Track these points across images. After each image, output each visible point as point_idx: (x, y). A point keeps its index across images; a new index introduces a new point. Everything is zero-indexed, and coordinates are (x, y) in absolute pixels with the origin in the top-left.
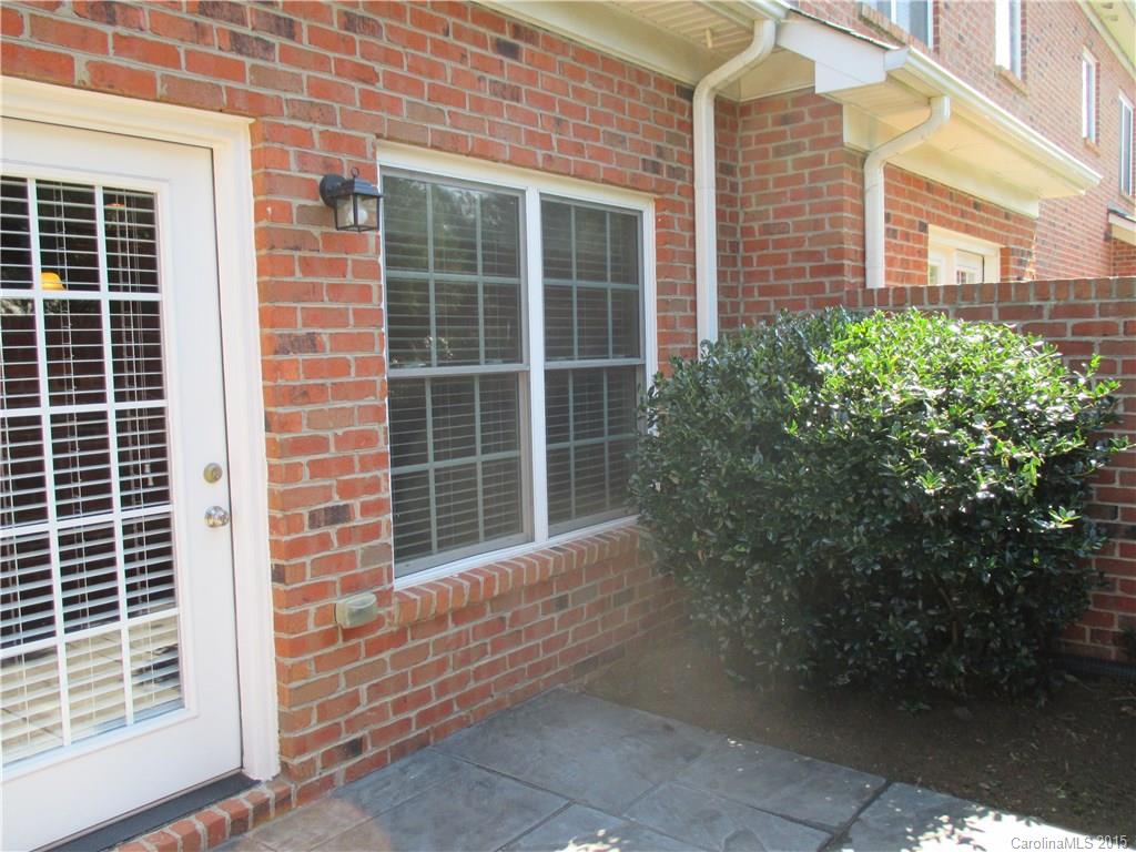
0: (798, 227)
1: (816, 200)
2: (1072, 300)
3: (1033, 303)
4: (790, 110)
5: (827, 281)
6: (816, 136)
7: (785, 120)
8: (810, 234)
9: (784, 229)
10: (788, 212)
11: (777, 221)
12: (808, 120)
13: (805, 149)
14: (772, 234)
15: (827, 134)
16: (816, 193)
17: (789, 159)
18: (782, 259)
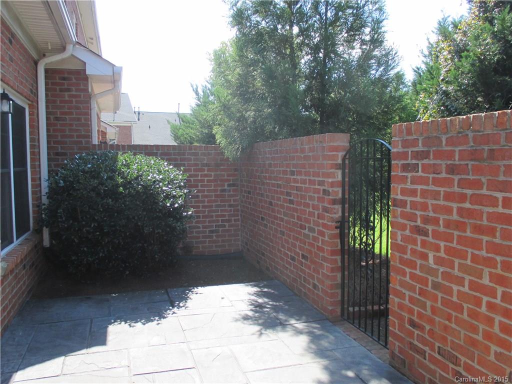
0: (71, 119)
1: (78, 111)
2: (166, 151)
3: (155, 151)
4: (66, 76)
5: (83, 140)
6: (77, 87)
7: (64, 79)
8: (76, 123)
9: (65, 119)
10: (66, 113)
11: (61, 116)
12: (74, 81)
13: (73, 91)
14: (59, 121)
15: (82, 87)
16: (78, 108)
17: (66, 94)
18: (64, 131)
